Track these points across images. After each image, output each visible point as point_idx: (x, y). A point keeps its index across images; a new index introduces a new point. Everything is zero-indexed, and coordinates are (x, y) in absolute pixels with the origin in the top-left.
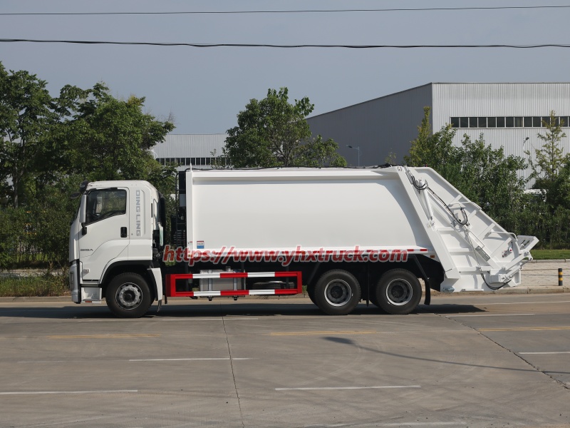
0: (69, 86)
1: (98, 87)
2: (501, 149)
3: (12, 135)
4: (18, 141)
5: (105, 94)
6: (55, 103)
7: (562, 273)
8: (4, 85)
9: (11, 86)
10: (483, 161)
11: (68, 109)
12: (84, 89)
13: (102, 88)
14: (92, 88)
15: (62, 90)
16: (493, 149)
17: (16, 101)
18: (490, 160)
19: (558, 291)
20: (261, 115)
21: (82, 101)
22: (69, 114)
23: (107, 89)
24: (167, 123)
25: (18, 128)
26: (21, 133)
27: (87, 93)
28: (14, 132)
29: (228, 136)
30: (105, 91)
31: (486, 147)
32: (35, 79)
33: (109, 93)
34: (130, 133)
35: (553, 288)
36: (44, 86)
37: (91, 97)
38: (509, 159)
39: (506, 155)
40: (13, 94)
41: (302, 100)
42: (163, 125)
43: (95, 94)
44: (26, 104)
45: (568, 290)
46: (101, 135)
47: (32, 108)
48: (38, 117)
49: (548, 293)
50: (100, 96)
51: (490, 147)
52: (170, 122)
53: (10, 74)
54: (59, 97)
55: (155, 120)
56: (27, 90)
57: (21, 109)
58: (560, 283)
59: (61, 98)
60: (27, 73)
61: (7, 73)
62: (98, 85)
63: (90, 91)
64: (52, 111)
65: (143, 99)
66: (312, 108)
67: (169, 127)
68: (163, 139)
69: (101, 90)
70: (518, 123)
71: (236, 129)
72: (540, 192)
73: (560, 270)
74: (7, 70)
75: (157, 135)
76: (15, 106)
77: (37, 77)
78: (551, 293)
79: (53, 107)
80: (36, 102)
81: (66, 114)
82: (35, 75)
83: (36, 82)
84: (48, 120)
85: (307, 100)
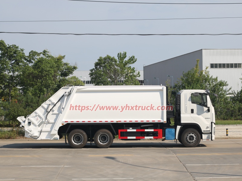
0: (32, 51)
1: (45, 52)
2: (217, 78)
3: (8, 71)
4: (11, 74)
5: (47, 54)
6: (27, 58)
7: (228, 131)
8: (5, 50)
9: (8, 51)
10: (209, 82)
11: (32, 61)
12: (39, 52)
13: (46, 52)
14: (42, 52)
15: (30, 53)
16: (213, 78)
17: (10, 57)
18: (212, 82)
19: (226, 138)
20: (104, 63)
21: (38, 57)
22: (32, 62)
23: (48, 52)
24: (74, 66)
25: (11, 68)
26: (12, 71)
27: (40, 54)
28: (9, 70)
29: (90, 72)
30: (47, 53)
31: (210, 76)
32: (18, 48)
33: (49, 54)
34: (48, 71)
35: (224, 137)
36: (23, 51)
37: (42, 56)
38: (220, 82)
39: (219, 80)
40: (9, 54)
41: (132, 57)
42: (73, 67)
43: (43, 55)
44: (15, 58)
45: (230, 138)
46: (36, 72)
47: (17, 60)
48: (20, 64)
49: (221, 139)
50: (46, 55)
51: (212, 77)
52: (75, 66)
53: (8, 46)
54: (28, 56)
55: (69, 65)
56: (15, 53)
57: (13, 60)
58: (227, 135)
59: (29, 56)
60: (16, 45)
61: (6, 46)
62: (45, 51)
63: (41, 53)
64: (25, 61)
65: (64, 57)
66: (136, 60)
67: (75, 68)
68: (72, 73)
69: (46, 53)
70: (239, 66)
71: (93, 69)
72: (233, 96)
73: (227, 129)
74: (6, 44)
75: (70, 71)
76: (10, 59)
77: (19, 47)
78: (223, 139)
79: (26, 59)
80: (19, 58)
81: (31, 63)
82: (18, 47)
83: (19, 49)
84: (23, 66)
85: (134, 57)
